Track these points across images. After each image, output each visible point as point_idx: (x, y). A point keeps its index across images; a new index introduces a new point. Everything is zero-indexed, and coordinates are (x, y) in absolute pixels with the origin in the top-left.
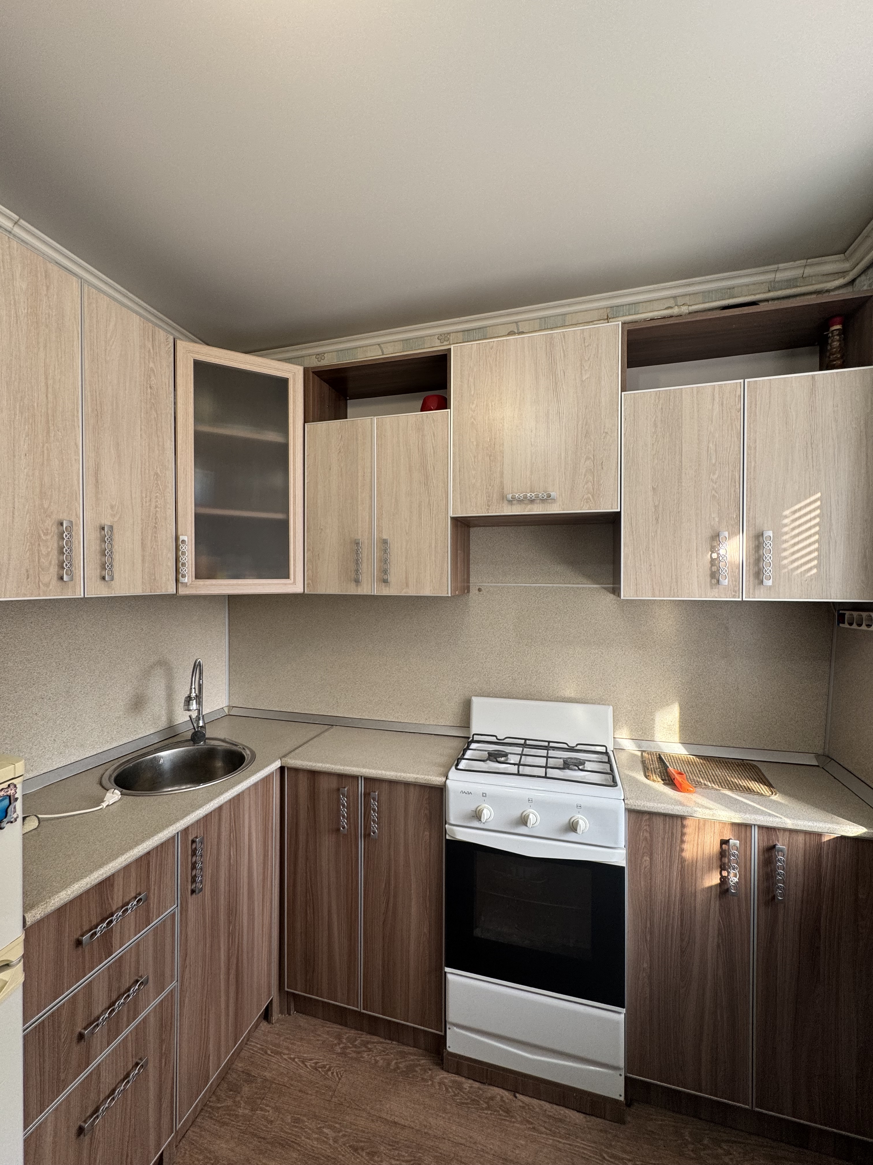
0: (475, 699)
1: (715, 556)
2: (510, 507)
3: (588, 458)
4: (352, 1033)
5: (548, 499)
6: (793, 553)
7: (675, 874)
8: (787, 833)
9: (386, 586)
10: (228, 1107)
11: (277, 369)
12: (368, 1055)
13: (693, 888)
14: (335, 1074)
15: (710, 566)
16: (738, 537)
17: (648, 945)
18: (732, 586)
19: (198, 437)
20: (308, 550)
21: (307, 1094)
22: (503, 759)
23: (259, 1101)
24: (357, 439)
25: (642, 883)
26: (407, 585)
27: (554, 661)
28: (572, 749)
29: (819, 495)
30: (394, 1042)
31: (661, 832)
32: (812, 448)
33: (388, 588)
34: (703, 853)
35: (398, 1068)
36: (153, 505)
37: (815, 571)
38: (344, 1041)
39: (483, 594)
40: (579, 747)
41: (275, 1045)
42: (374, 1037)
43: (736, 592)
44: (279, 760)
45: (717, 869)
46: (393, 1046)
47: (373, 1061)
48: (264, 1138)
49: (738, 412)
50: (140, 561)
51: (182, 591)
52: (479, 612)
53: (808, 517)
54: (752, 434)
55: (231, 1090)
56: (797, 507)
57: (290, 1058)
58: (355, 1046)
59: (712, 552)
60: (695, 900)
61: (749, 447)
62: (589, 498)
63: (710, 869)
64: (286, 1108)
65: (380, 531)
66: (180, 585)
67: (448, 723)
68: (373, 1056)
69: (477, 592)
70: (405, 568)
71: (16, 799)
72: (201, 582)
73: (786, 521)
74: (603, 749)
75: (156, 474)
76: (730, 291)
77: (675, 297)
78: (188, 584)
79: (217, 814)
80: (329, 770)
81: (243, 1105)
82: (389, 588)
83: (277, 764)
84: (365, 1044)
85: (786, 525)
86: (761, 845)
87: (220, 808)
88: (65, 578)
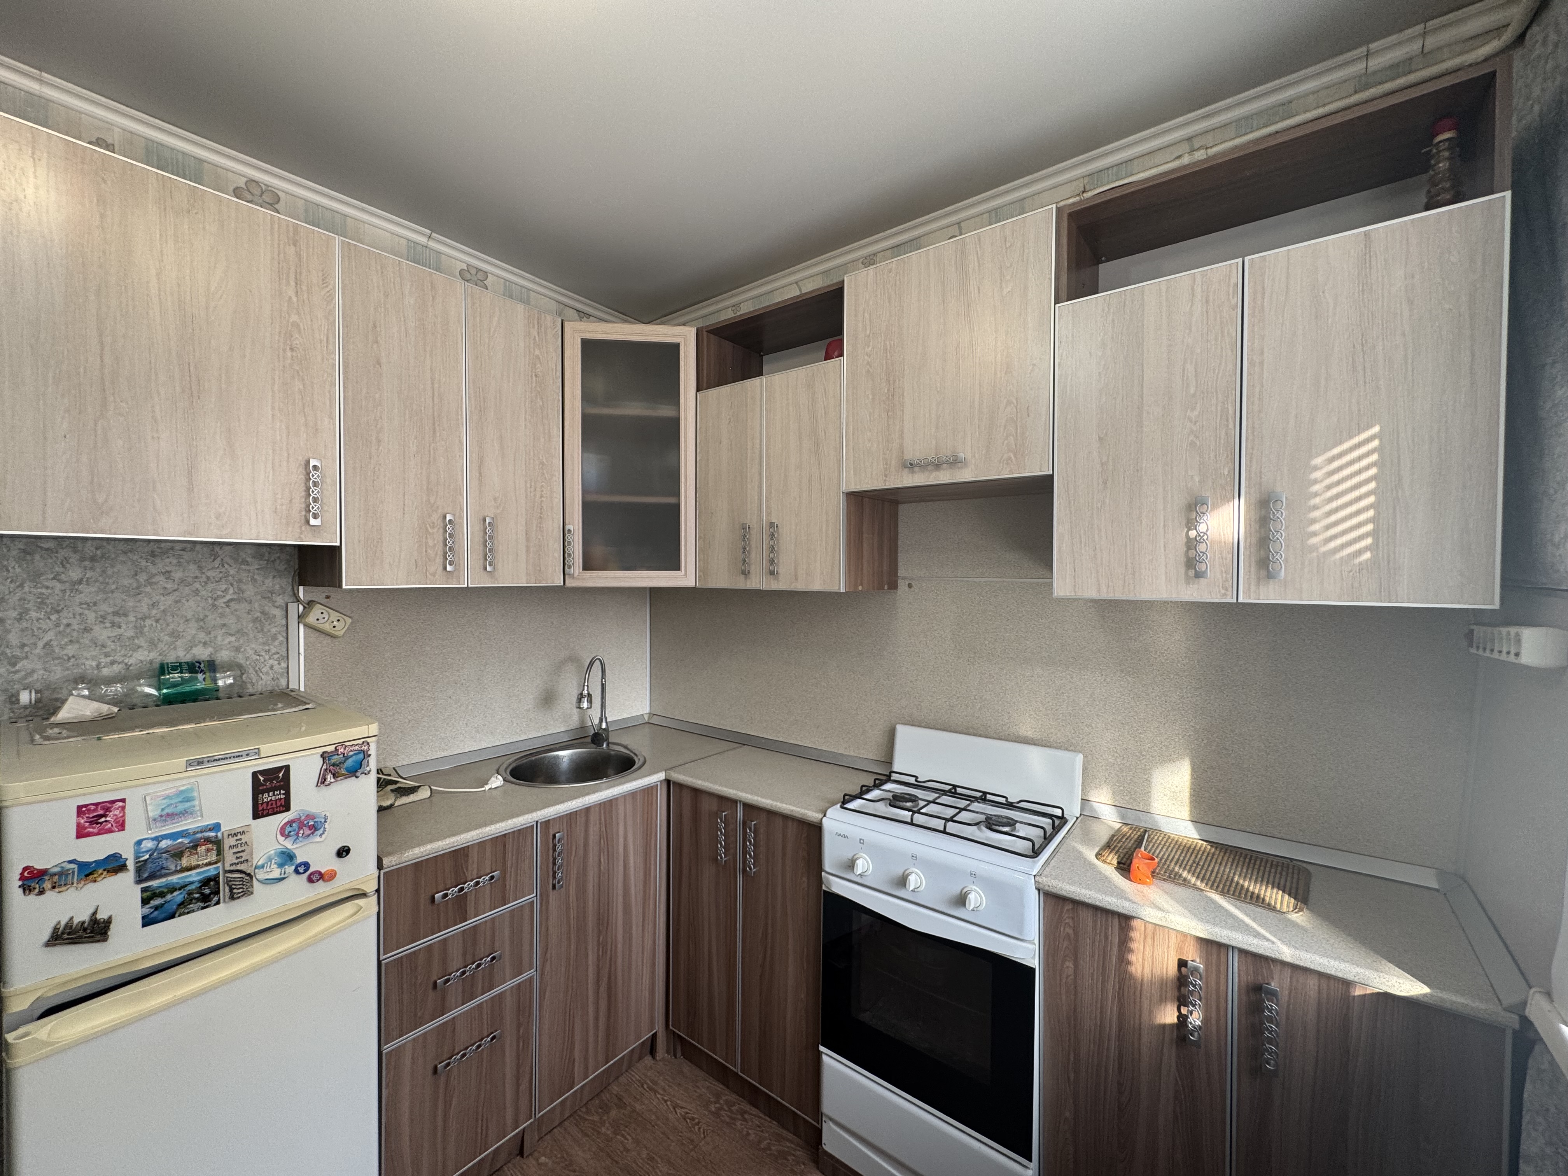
0: (899, 728)
1: (1192, 534)
2: (910, 475)
3: (1009, 403)
4: (733, 1097)
5: (954, 462)
6: (1328, 527)
7: (1110, 995)
8: (1288, 972)
9: (774, 579)
10: (594, 1121)
11: (667, 335)
12: (742, 1125)
13: (1137, 1021)
14: (702, 1130)
15: (1185, 549)
16: (1231, 504)
17: (1072, 1087)
18: (1220, 580)
19: (587, 421)
20: (700, 537)
21: (669, 1138)
22: (909, 804)
23: (622, 1128)
24: (746, 406)
25: (1064, 997)
26: (796, 579)
27: (1004, 684)
28: (1010, 806)
29: (1376, 429)
30: (774, 1122)
31: (1090, 930)
32: (1364, 354)
33: (776, 582)
34: (1152, 974)
35: (770, 1149)
36: (538, 496)
37: (1367, 555)
38: (722, 1102)
39: (914, 591)
40: (1022, 805)
41: (652, 1081)
42: (753, 1109)
43: (1227, 590)
44: (664, 772)
45: (1172, 1001)
46: (773, 1126)
47: (745, 1133)
48: (617, 1162)
49: (1233, 310)
50: (524, 552)
51: (570, 583)
52: (909, 614)
53: (1356, 467)
54: (1256, 341)
55: (601, 1108)
56: (1336, 451)
57: (663, 1099)
58: (731, 1111)
59: (1189, 529)
60: (1140, 1039)
61: (1252, 363)
62: (1010, 458)
63: (1162, 1000)
64: (645, 1142)
65: (769, 514)
66: (567, 577)
67: (871, 756)
68: (746, 1127)
69: (907, 588)
70: (794, 557)
71: (369, 755)
72: (588, 574)
73: (1317, 475)
74: (1058, 812)
75: (542, 463)
76: (1285, 109)
77: (1189, 139)
78: (576, 575)
79: (583, 815)
80: (711, 791)
81: (607, 1125)
82: (778, 581)
83: (661, 776)
84: (743, 1113)
85: (1316, 482)
86: (1244, 979)
87: (587, 810)
88: (449, 568)
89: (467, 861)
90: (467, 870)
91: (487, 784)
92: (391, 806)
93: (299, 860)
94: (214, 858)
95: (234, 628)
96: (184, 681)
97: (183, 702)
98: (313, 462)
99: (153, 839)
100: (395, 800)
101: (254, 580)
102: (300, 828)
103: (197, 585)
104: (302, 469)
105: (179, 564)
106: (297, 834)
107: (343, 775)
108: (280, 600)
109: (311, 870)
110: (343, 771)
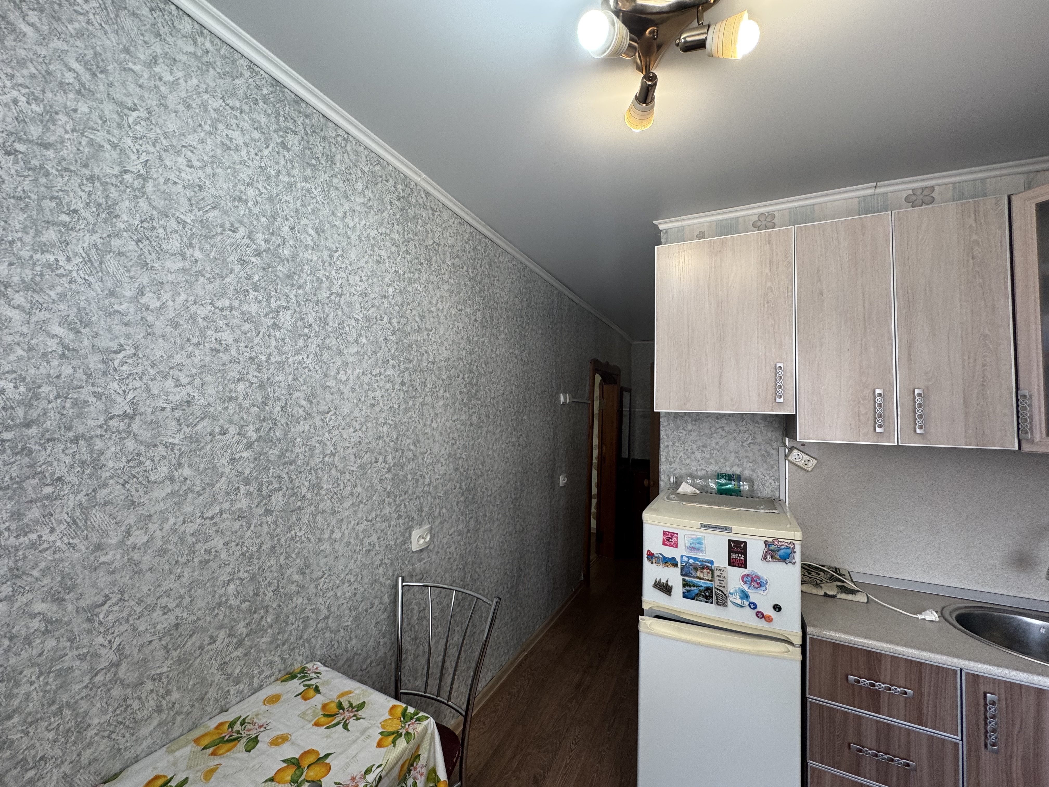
36: (979, 366)
50: (962, 417)
51: (1026, 447)
66: (1023, 442)
71: (795, 552)
75: (985, 335)
78: (1037, 441)
88: (878, 430)
89: (880, 665)
90: (880, 672)
91: (920, 614)
92: (833, 597)
93: (752, 600)
94: (710, 578)
95: (752, 459)
96: (726, 484)
97: (726, 494)
98: (779, 365)
99: (688, 557)
100: (837, 594)
101: (762, 433)
102: (752, 581)
103: (735, 434)
104: (773, 370)
105: (727, 423)
106: (751, 584)
107: (777, 559)
108: (775, 445)
109: (758, 609)
110: (778, 557)
